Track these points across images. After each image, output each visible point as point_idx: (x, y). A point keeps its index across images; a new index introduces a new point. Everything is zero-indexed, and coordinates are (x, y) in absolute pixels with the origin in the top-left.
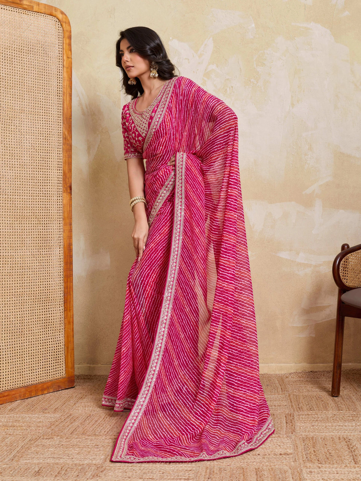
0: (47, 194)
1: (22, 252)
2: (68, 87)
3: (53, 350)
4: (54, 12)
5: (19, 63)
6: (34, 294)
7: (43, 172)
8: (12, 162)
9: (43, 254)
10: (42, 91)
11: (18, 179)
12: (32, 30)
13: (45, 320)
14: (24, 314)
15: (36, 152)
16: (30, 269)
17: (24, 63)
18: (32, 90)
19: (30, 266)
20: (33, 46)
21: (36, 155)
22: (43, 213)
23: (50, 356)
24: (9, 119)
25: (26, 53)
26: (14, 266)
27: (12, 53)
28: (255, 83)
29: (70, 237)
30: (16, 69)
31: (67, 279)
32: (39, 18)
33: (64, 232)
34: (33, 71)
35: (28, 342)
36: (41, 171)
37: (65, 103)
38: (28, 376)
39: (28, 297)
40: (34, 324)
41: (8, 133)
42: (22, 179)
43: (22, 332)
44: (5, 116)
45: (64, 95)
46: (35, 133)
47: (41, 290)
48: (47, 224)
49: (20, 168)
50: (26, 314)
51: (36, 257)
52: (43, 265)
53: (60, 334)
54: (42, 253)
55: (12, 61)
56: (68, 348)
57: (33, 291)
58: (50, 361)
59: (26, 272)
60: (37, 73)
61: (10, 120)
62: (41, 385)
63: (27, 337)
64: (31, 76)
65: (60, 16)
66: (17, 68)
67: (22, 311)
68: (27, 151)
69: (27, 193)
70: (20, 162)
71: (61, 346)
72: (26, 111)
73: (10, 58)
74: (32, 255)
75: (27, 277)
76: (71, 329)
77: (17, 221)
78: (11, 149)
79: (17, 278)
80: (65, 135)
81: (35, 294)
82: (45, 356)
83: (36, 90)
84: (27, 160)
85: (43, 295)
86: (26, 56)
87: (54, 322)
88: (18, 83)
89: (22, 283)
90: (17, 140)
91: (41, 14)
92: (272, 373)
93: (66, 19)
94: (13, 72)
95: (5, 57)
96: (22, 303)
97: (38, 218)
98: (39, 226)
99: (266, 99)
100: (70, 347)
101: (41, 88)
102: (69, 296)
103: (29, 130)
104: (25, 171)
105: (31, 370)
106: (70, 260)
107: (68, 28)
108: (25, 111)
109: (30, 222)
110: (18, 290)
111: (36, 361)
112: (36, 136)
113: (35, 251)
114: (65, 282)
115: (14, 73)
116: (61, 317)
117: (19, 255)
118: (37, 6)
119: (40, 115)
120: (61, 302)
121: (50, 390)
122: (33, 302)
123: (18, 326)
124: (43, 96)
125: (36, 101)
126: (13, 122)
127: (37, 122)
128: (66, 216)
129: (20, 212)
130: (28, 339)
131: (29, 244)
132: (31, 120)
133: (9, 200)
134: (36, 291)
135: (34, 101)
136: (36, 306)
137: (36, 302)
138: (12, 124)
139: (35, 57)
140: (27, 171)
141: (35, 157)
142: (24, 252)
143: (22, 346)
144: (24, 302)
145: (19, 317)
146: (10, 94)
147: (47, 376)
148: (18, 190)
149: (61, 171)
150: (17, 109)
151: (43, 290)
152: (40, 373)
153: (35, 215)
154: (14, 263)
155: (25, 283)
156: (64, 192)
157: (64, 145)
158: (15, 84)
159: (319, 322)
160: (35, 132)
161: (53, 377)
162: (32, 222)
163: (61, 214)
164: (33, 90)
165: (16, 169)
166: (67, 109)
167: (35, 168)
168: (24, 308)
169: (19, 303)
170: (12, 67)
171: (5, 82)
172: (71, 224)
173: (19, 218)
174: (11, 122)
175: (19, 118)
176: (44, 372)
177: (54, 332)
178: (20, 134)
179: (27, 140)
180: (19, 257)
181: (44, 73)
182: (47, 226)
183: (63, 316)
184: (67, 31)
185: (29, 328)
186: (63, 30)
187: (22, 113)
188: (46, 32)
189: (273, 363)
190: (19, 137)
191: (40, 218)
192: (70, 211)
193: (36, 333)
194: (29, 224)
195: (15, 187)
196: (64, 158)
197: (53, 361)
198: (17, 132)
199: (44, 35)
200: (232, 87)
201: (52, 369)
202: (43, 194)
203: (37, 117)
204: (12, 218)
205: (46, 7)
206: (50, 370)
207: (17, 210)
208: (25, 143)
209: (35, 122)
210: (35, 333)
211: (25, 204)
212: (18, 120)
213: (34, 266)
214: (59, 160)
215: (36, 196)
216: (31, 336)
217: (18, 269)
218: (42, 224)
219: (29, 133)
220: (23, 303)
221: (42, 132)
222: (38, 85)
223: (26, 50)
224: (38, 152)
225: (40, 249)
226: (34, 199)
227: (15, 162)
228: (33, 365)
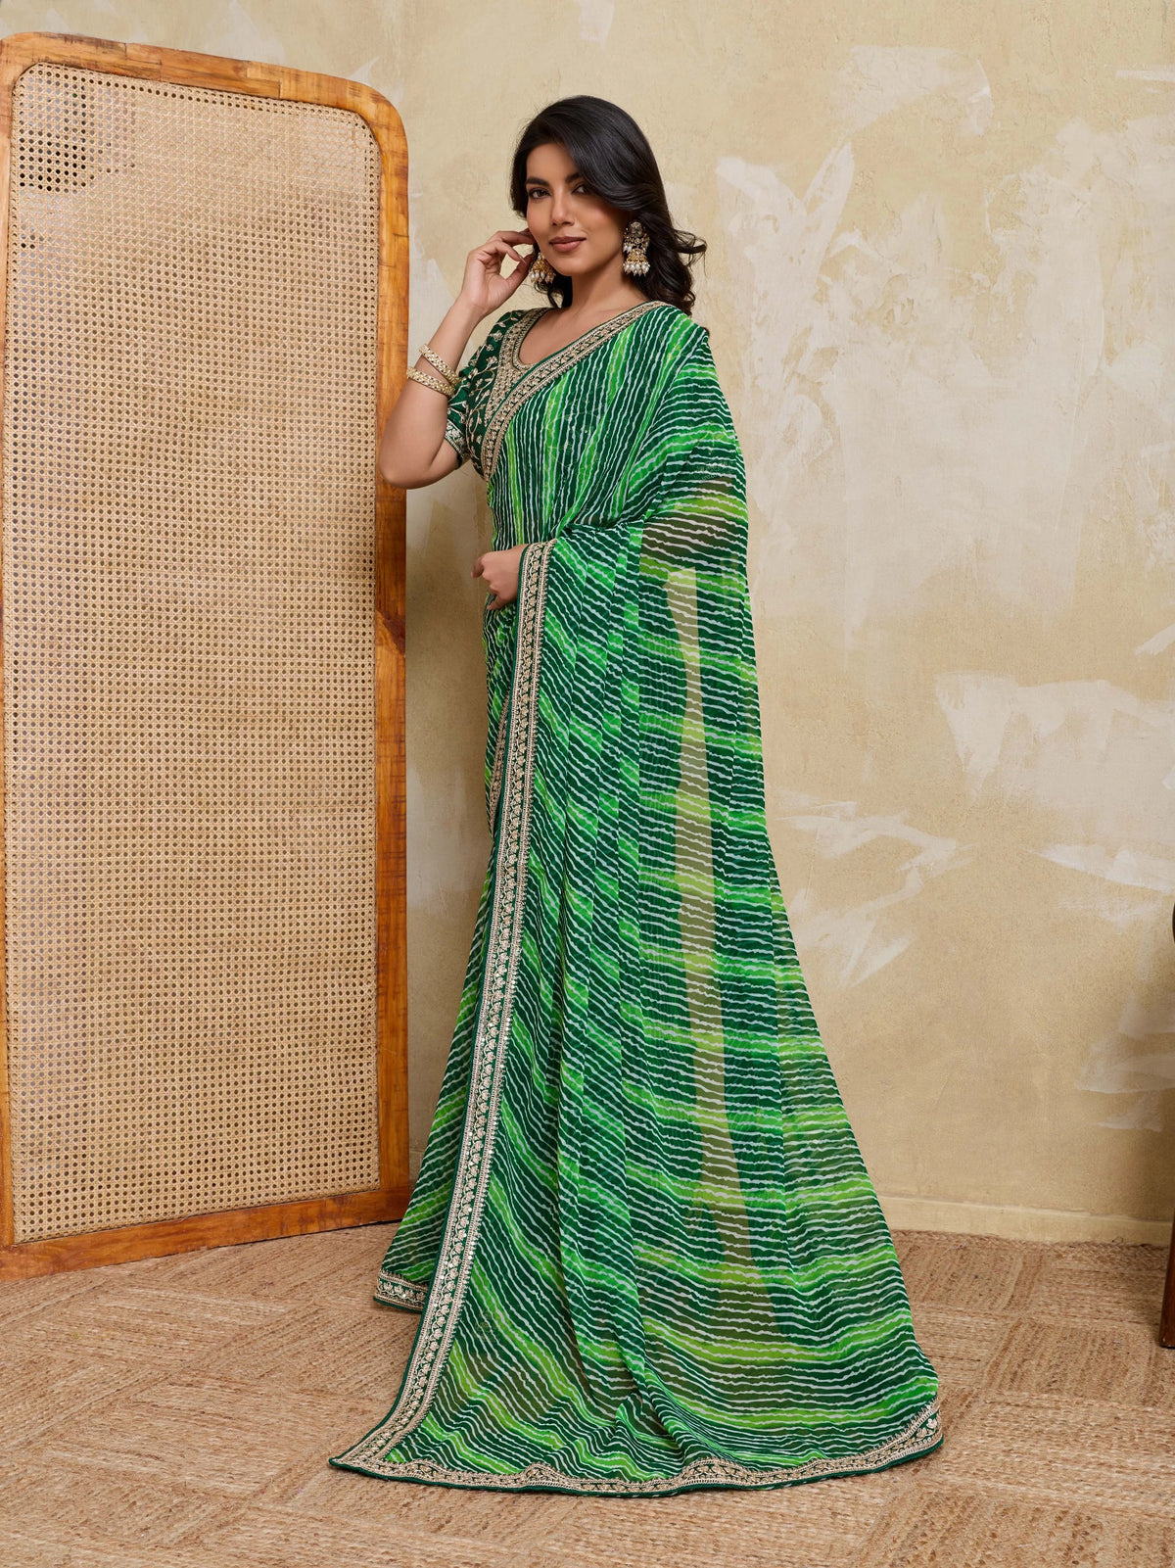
0: (321, 648)
2: (396, 325)
3: (338, 1107)
4: (348, 96)
5: (230, 258)
6: (275, 941)
8: (207, 553)
9: (306, 827)
11: (223, 604)
13: (311, 1020)
14: (244, 999)
21: (284, 532)
22: (306, 705)
24: (195, 427)
25: (253, 227)
26: (210, 858)
27: (207, 228)
28: (987, 284)
29: (399, 779)
30: (219, 276)
31: (388, 904)
32: (298, 119)
33: (378, 760)
35: (255, 1082)
37: (388, 376)
38: (256, 1180)
40: (278, 1031)
41: (194, 468)
42: (239, 605)
43: (236, 1051)
45: (380, 349)
47: (298, 933)
49: (231, 572)
50: (252, 999)
51: (283, 836)
52: (306, 860)
53: (365, 1061)
54: (302, 823)
55: (207, 254)
56: (387, 1103)
57: (272, 934)
59: (249, 877)
61: (199, 429)
62: (297, 1207)
63: (252, 1066)
65: (370, 109)
66: (223, 273)
67: (236, 992)
69: (254, 647)
70: (231, 555)
71: (363, 1098)
72: (254, 401)
74: (269, 828)
75: (253, 894)
76: (400, 1048)
78: (203, 518)
81: (279, 942)
85: (306, 948)
86: (253, 235)
87: (341, 1026)
88: (226, 318)
89: (238, 910)
90: (222, 488)
91: (305, 106)
92: (1014, 1236)
93: (390, 116)
96: (236, 966)
97: (291, 721)
98: (293, 745)
99: (1020, 335)
100: (394, 1102)
102: (392, 954)
103: (262, 459)
105: (266, 1163)
106: (398, 846)
107: (397, 144)
110: (225, 931)
111: (281, 1137)
113: (280, 818)
114: (379, 912)
116: (365, 1014)
117: (227, 829)
118: (293, 83)
119: (299, 413)
120: (366, 968)
121: (328, 1224)
122: (274, 965)
123: (225, 1034)
126: (210, 437)
128: (386, 714)
130: (255, 1072)
132: (269, 427)
133: (196, 667)
134: (284, 933)
136: (284, 977)
137: (282, 965)
138: (209, 442)
141: (281, 540)
145: (226, 1009)
147: (319, 1181)
152: (293, 1171)
154: (210, 850)
155: (246, 910)
156: (378, 641)
157: (382, 501)
158: (216, 322)
161: (337, 1187)
162: (269, 732)
163: (368, 708)
164: (277, 337)
165: (219, 575)
166: (392, 391)
167: (281, 573)
168: (244, 983)
169: (229, 967)
172: (400, 740)
173: (226, 720)
174: (202, 436)
175: (230, 424)
176: (306, 1170)
177: (342, 1056)
178: (234, 471)
179: (254, 490)
180: (227, 835)
181: (315, 284)
182: (319, 745)
183: (372, 1010)
184: (394, 153)
185: (259, 1041)
186: (381, 151)
187: (238, 408)
188: (320, 161)
190: (230, 481)
191: (298, 721)
192: (399, 698)
194: (258, 737)
197: (337, 1139)
198: (222, 464)
199: (313, 169)
200: (911, 302)
201: (333, 1164)
202: (307, 648)
203: (287, 419)
204: (206, 719)
205: (324, 84)
206: (326, 1164)
207: (223, 695)
208: (247, 498)
209: (280, 434)
210: (276, 1055)
211: (247, 679)
212: (224, 430)
213: (274, 861)
214: (362, 548)
215: (282, 655)
216: (260, 1065)
219: (262, 466)
220: (240, 967)
221: (304, 464)
223: (253, 218)
225: (298, 811)
226: (276, 664)
227: (215, 554)
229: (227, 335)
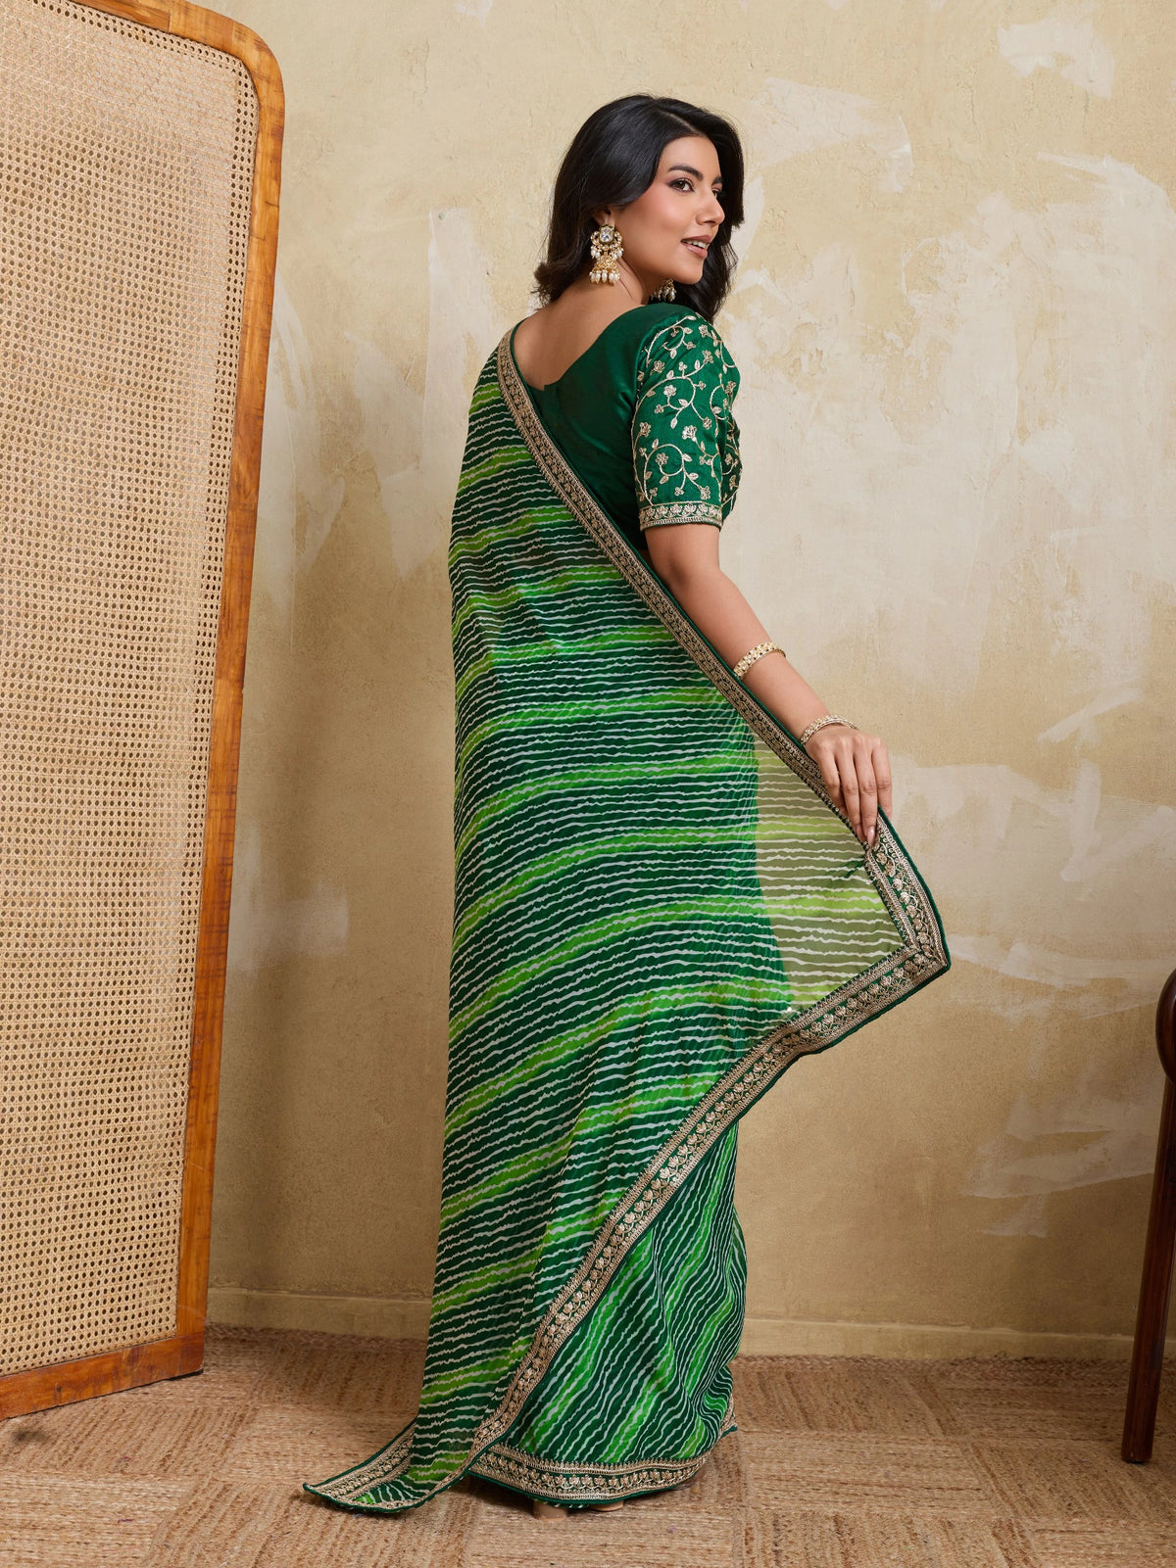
0: (167, 679)
1: (70, 884)
2: (259, 306)
3: (144, 1237)
4: (234, 39)
5: (110, 210)
6: (95, 1034)
7: (158, 600)
8: (61, 559)
9: (135, 894)
10: (177, 315)
11: (74, 621)
12: (161, 97)
13: (123, 1130)
14: (59, 1106)
15: (142, 530)
16: (89, 945)
17: (126, 214)
18: (144, 310)
19: (90, 935)
20: (158, 154)
21: (141, 539)
22: (146, 746)
23: (130, 1258)
24: (60, 406)
25: (134, 177)
26: (38, 931)
27: (90, 173)
28: (901, 345)
29: (227, 838)
31: (207, 987)
32: (186, 58)
33: (208, 816)
34: (154, 242)
35: (62, 1208)
36: (151, 599)
37: (246, 363)
38: (55, 1331)
39: (75, 1044)
40: (89, 1144)
41: (54, 455)
42: (90, 623)
43: (47, 1169)
44: (50, 396)
45: (244, 333)
46: (142, 462)
47: (119, 1022)
48: (155, 785)
49: (84, 582)
50: (66, 1105)
51: (113, 904)
52: (134, 934)
53: (171, 1180)
54: (131, 889)
55: (88, 203)
56: (190, 1230)
57: (93, 1024)
58: (131, 1277)
59: (76, 954)
60: (164, 251)
61: (63, 409)
62: (92, 1364)
63: (60, 1188)
64: (145, 259)
65: (253, 57)
66: (102, 227)
67: (51, 1096)
68: (111, 525)
69: (101, 674)
70: (86, 562)
71: (168, 1223)
72: (121, 381)
73: (81, 190)
74: (99, 894)
75: (78, 975)
76: (208, 1162)
77: (60, 771)
79: (46, 975)
80: (239, 474)
81: (99, 1034)
82: (115, 1260)
83: (156, 310)
84: (110, 555)
85: (125, 1041)
86: (134, 187)
87: (152, 1137)
88: (101, 281)
89: (61, 995)
90: (81, 481)
91: (193, 44)
93: (270, 67)
94: (86, 243)
95: (65, 185)
96: (53, 1065)
97: (130, 765)
98: (130, 794)
99: (932, 403)
100: (197, 1228)
101: (174, 305)
102: (207, 1048)
103: (124, 450)
104: (99, 594)
105: (67, 1309)
106: (221, 919)
107: (275, 99)
108: (117, 381)
109: (101, 777)
111: (84, 1275)
112: (146, 472)
113: (110, 882)
114: (198, 997)
115: (90, 244)
116: (178, 1121)
117: (59, 894)
118: (182, 17)
119: (163, 400)
120: (181, 1066)
121: (122, 1382)
122: (91, 1063)
123: (36, 1150)
124: (177, 334)
125: (154, 348)
126: (73, 419)
127: (151, 424)
128: (219, 760)
129: (72, 741)
130: (63, 1195)
131: (94, 854)
132: (132, 413)
133: (41, 696)
134: (105, 1023)
135: (146, 347)
136: (99, 1078)
137: (99, 1062)
138: (71, 425)
139: (163, 195)
140: (107, 595)
141: (137, 548)
142: (74, 882)
143: (43, 1221)
144: (61, 1064)
145: (40, 1118)
146: (73, 320)
147: (118, 1330)
148: (71, 661)
149: (215, 602)
150: (91, 375)
151: (127, 1022)
152: (94, 1318)
153: (120, 754)
154: (39, 921)
155: (69, 995)
156: (219, 675)
157: (233, 510)
158: (91, 284)
159: (1063, 1189)
160: (143, 457)
161: (135, 1336)
162: (110, 778)
163: (205, 753)
164: (148, 309)
165: (72, 585)
166: (252, 382)
167: (134, 587)
168: (59, 1085)
169: (45, 1065)
170: (87, 222)
171: (60, 276)
172: (232, 792)
173: (69, 761)
174: (65, 417)
175: (94, 406)
176: (106, 1317)
177: (149, 1174)
178: (94, 462)
179: (113, 486)
180: (58, 902)
181: (189, 250)
182: (155, 795)
183: (184, 1118)
184: (272, 110)
185: (70, 1156)
186: (260, 106)
187: (104, 388)
188: (204, 110)
189: (894, 1321)
190: (89, 473)
191: (136, 765)
192: (232, 743)
193: (93, 1174)
194: (98, 783)
195: (65, 650)
196: (229, 557)
197: (139, 1276)
198: (83, 453)
199: (196, 118)
200: (820, 352)
201: (134, 1307)
202: (152, 678)
203: (152, 405)
204: (45, 760)
205: (211, 21)
206: (126, 1308)
207: (65, 731)
208: (109, 495)
209: (144, 423)
210: (89, 1175)
211: (90, 713)
212: (90, 412)
213: (105, 935)
214: (212, 563)
215: (130, 686)
216: (76, 1186)
217: (50, 945)
218: (141, 785)
219: (123, 459)
220: (57, 1065)
221: (165, 460)
222: (165, 293)
223: (136, 167)
224: (149, 531)
225: (128, 875)
226: (121, 696)
227: (69, 560)
228: (73, 1291)
229: (100, 301)
